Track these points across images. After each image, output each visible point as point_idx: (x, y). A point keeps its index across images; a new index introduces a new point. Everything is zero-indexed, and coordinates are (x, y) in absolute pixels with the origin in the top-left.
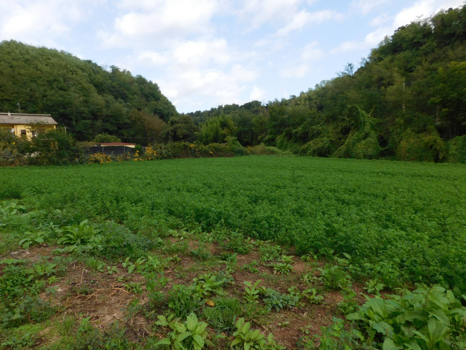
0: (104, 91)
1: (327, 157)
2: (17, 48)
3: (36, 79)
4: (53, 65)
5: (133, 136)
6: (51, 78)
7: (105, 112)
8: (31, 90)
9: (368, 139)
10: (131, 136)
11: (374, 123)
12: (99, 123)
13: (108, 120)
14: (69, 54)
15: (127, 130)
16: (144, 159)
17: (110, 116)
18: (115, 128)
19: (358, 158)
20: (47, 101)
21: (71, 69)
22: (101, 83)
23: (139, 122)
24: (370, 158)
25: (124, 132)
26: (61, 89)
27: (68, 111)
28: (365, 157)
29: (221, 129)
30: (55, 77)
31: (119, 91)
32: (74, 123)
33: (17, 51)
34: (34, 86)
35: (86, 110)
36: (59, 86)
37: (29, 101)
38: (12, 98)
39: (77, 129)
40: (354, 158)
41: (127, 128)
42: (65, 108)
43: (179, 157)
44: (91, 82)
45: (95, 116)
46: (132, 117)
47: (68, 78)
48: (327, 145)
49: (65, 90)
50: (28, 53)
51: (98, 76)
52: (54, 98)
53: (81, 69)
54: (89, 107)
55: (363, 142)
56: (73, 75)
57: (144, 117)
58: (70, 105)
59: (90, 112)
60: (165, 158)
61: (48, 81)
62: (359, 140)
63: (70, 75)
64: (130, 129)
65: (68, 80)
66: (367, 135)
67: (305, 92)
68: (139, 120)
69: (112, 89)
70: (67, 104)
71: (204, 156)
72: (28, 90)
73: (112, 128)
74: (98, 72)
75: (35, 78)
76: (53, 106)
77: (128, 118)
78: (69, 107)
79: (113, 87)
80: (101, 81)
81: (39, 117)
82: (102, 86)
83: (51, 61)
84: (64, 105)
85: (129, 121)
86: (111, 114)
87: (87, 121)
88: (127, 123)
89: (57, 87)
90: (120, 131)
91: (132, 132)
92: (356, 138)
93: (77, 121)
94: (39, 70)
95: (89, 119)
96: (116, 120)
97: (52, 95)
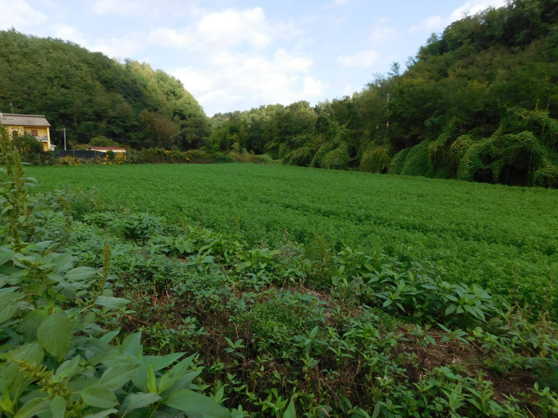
0: (114, 88)
1: (306, 166)
2: (15, 40)
3: (36, 75)
4: (54, 59)
5: (142, 139)
6: (52, 75)
7: (111, 113)
8: (29, 87)
9: (337, 149)
10: (140, 139)
11: (345, 134)
12: (103, 124)
13: (114, 122)
14: (76, 45)
15: (136, 133)
16: (113, 163)
17: (116, 118)
18: (121, 131)
19: (325, 168)
20: (47, 100)
21: (76, 64)
22: (111, 80)
23: (149, 124)
24: (337, 167)
25: (131, 134)
26: (63, 86)
27: (69, 111)
28: (331, 167)
29: (229, 134)
30: (56, 73)
31: (133, 88)
32: (76, 124)
33: (15, 44)
34: (32, 83)
35: (90, 111)
36: (61, 83)
37: (27, 100)
38: (8, 96)
39: (79, 131)
40: (322, 167)
41: (135, 131)
42: (66, 108)
43: (151, 162)
44: (99, 79)
45: (99, 116)
46: (142, 118)
47: (72, 75)
48: (306, 154)
49: (68, 88)
50: (27, 46)
51: (109, 71)
52: (54, 97)
53: (88, 63)
54: (92, 107)
55: (332, 152)
56: (77, 72)
57: (155, 119)
58: (72, 105)
59: (94, 113)
60: (136, 163)
61: (48, 77)
62: (328, 151)
63: (73, 71)
64: (139, 131)
65: (71, 76)
66: (336, 146)
67: (358, 92)
68: (149, 122)
69: (125, 86)
70: (68, 104)
71: (179, 162)
72: (26, 88)
73: (118, 131)
74: (109, 67)
75: (34, 74)
76: (53, 106)
77: (137, 120)
78: (70, 107)
79: (125, 83)
80: (111, 77)
81: (33, 118)
82: (112, 83)
83: (52, 55)
84: (64, 105)
85: (137, 123)
86: (117, 115)
87: (90, 123)
88: (136, 126)
89: (59, 84)
90: (127, 134)
91: (141, 135)
92: (325, 148)
93: (79, 122)
94: (39, 65)
95: (92, 120)
96: (123, 122)
97: (52, 94)
